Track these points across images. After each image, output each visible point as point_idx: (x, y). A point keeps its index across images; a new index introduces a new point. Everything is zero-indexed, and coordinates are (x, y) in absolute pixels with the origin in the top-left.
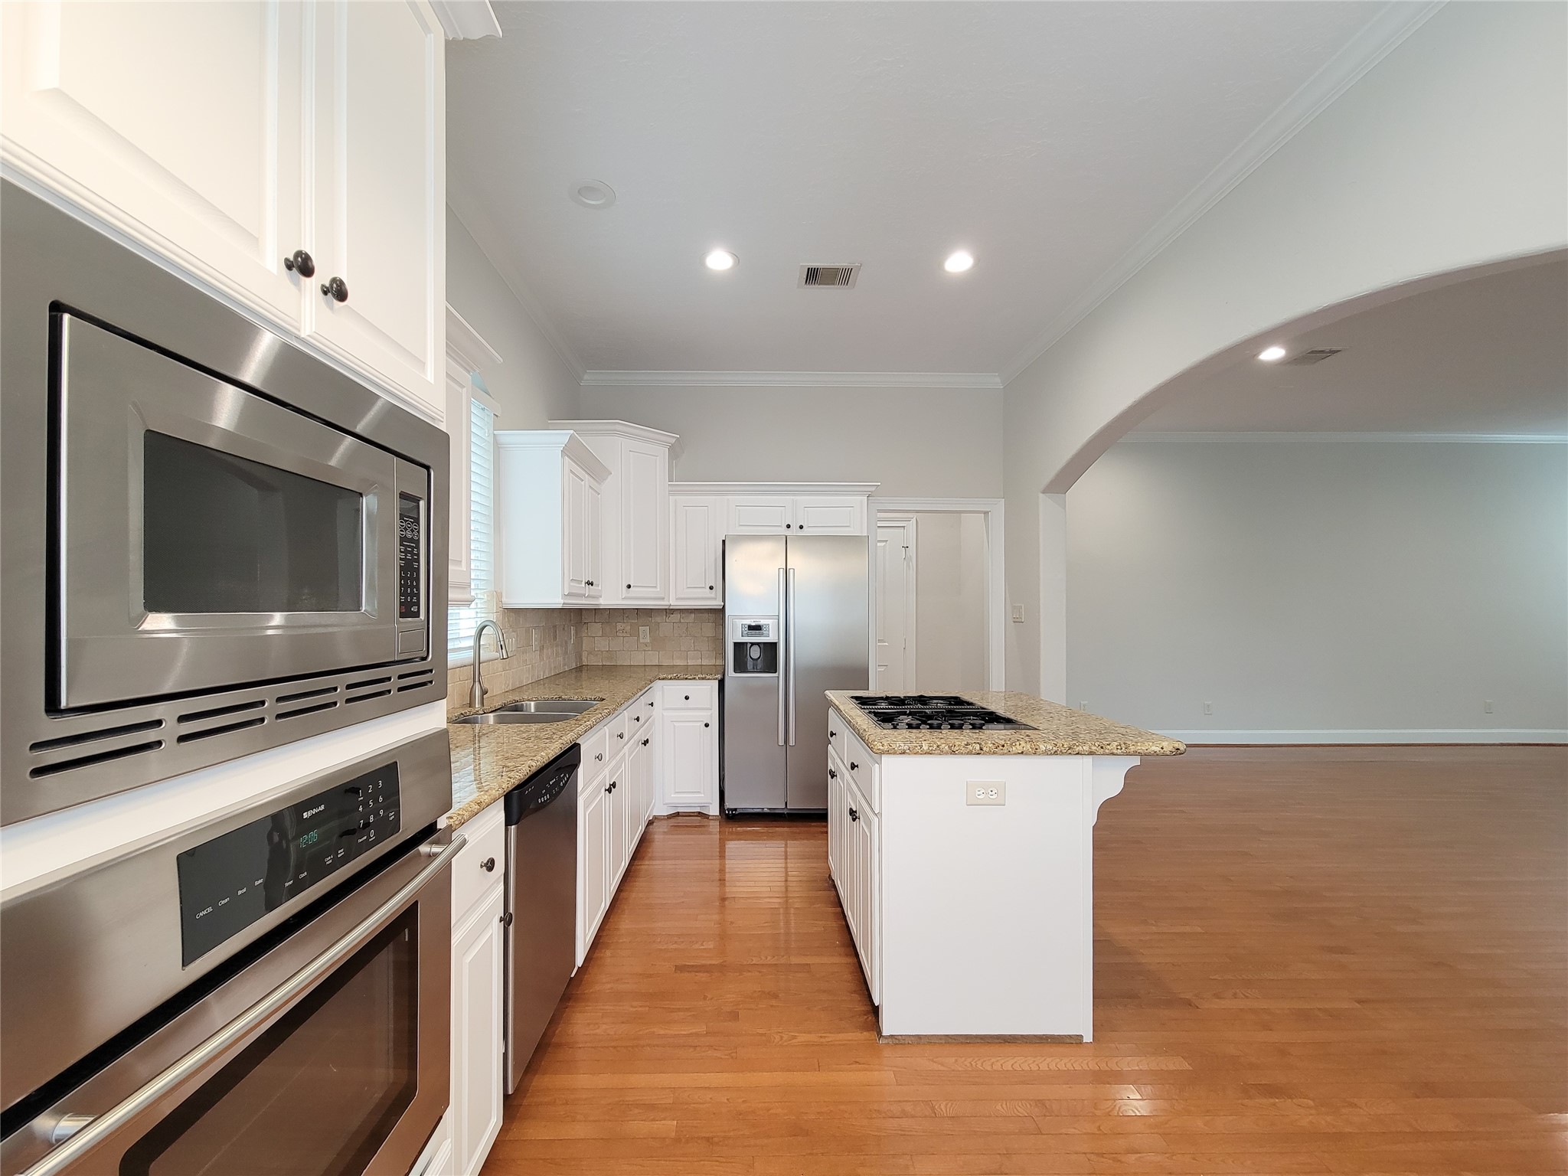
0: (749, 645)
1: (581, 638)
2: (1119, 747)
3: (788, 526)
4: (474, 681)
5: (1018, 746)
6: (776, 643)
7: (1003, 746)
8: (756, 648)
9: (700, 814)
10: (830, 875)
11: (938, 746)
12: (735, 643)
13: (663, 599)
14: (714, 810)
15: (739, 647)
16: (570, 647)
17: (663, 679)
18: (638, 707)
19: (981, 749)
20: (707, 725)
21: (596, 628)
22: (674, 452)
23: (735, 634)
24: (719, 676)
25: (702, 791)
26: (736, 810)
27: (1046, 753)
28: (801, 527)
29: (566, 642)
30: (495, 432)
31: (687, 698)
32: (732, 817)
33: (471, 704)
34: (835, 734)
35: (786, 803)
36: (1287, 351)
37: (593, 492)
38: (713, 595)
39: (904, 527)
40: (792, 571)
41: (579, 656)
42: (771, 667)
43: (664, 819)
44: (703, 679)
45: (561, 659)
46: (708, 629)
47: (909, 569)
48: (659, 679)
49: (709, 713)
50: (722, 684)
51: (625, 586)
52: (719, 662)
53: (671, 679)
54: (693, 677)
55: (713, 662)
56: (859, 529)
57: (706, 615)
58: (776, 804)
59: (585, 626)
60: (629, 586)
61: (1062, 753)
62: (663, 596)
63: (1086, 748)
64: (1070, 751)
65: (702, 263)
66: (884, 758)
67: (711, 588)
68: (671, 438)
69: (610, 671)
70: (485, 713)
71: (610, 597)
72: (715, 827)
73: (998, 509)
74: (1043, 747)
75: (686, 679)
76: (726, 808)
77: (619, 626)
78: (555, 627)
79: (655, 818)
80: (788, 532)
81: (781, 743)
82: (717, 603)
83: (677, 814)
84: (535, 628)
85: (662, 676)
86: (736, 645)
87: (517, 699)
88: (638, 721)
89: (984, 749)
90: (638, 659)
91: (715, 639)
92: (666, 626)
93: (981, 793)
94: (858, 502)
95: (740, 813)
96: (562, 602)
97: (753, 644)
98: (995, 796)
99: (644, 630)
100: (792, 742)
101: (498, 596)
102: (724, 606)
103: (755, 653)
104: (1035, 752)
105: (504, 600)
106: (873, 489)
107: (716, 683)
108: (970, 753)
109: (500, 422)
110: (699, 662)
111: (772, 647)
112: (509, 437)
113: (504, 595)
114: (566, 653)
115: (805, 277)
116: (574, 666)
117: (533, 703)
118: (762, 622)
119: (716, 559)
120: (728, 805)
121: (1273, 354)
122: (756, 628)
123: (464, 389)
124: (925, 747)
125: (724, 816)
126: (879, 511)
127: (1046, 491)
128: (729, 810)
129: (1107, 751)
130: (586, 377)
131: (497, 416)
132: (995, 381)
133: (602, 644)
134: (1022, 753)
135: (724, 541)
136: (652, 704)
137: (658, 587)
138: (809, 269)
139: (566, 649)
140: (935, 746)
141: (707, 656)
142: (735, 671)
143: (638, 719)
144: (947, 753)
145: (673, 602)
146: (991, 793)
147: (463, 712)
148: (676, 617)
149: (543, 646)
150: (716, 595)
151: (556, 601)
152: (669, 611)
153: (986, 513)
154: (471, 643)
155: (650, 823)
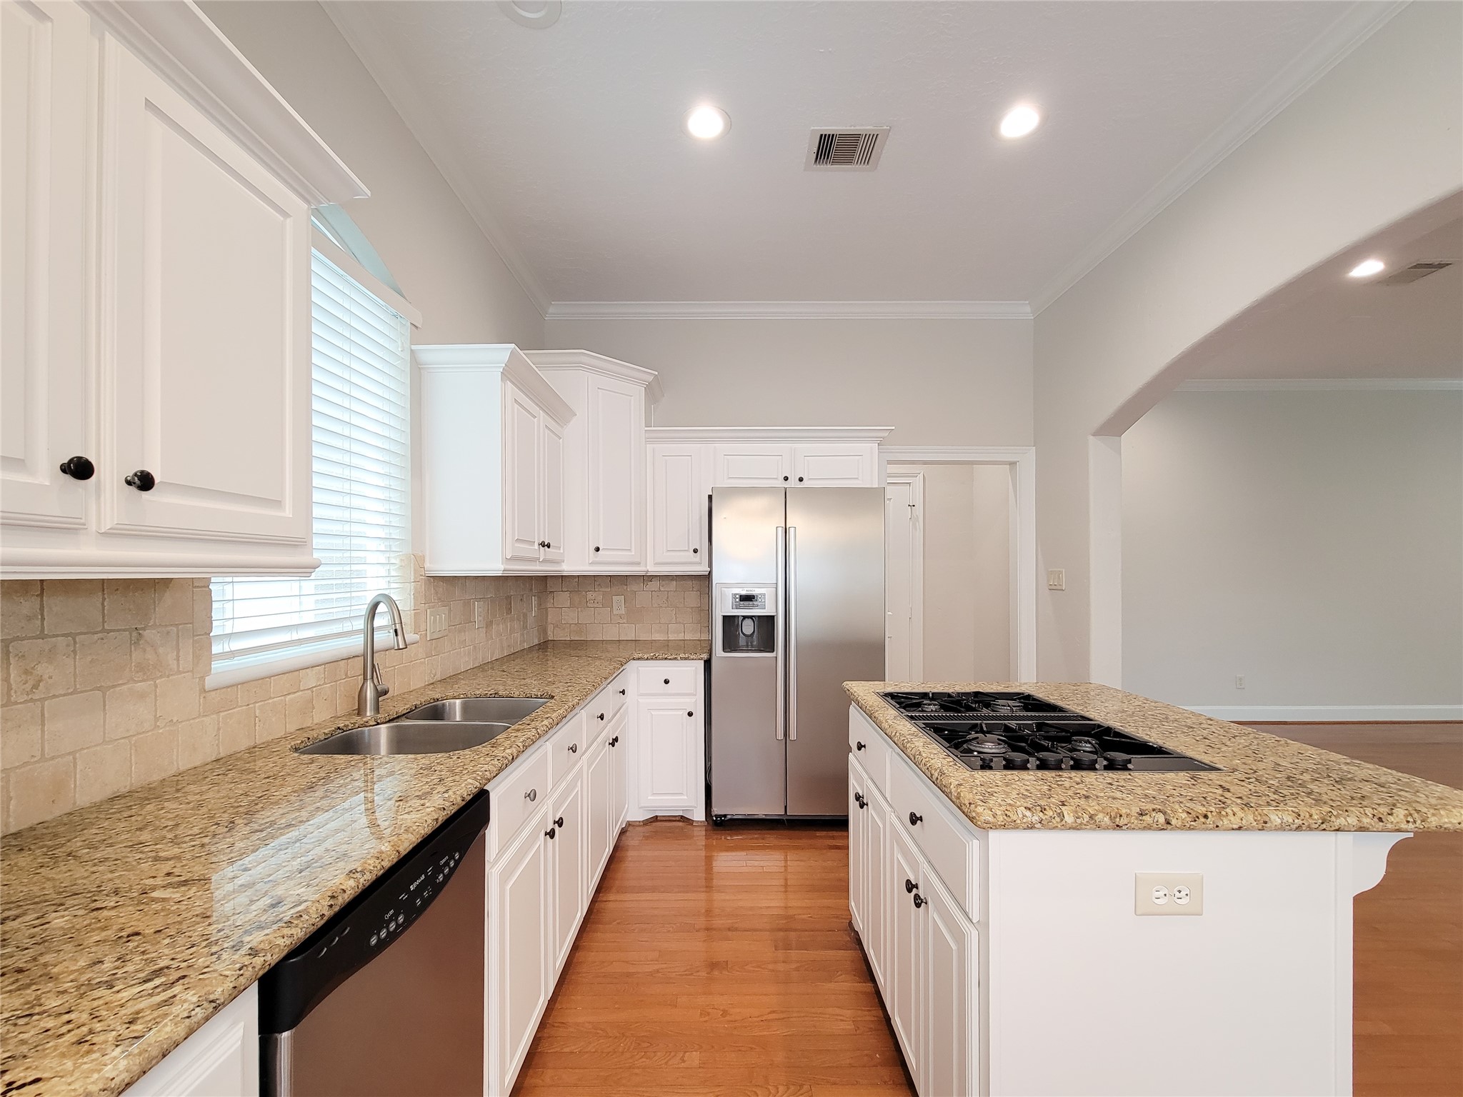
0: (741, 619)
1: (546, 609)
2: (1410, 819)
3: (786, 479)
4: (365, 679)
5: (1232, 818)
6: (774, 616)
7: (1206, 817)
8: (748, 623)
9: (683, 819)
10: (850, 924)
11: (1091, 817)
12: (724, 616)
13: (639, 564)
14: (699, 815)
15: (729, 621)
16: (531, 620)
17: (639, 659)
18: (605, 700)
19: (1168, 823)
20: (690, 714)
21: (563, 598)
22: (653, 393)
23: (724, 606)
24: (705, 656)
25: (685, 793)
26: (725, 816)
27: (1282, 828)
28: (801, 480)
29: (525, 616)
30: (414, 347)
31: (666, 682)
32: (720, 824)
33: (360, 711)
34: (864, 746)
35: (786, 807)
36: (1385, 264)
37: (551, 434)
38: (697, 559)
39: (910, 483)
40: (792, 530)
41: (545, 631)
42: (768, 645)
43: (640, 826)
44: (686, 659)
45: (517, 635)
46: (692, 599)
47: (916, 529)
48: (634, 659)
49: (692, 700)
50: (708, 664)
51: (592, 549)
52: (705, 637)
53: (647, 659)
54: (674, 656)
55: (697, 636)
56: (869, 480)
57: (690, 583)
58: (774, 810)
59: (550, 596)
60: (598, 549)
61: (1310, 828)
62: (638, 560)
63: (1352, 820)
64: (1324, 826)
65: (683, 130)
66: (993, 835)
67: (695, 551)
68: (648, 375)
69: (578, 647)
70: (378, 724)
71: (574, 562)
72: (700, 833)
73: (1028, 459)
74: (1275, 819)
75: (666, 659)
76: (713, 814)
77: (590, 595)
78: (509, 598)
79: (629, 824)
80: (786, 485)
81: (780, 736)
82: (702, 569)
83: (655, 819)
84: (479, 600)
85: (636, 656)
86: (725, 617)
87: (437, 696)
88: (602, 719)
89: (1174, 822)
90: (611, 633)
91: (700, 609)
92: (644, 596)
93: (1161, 894)
94: (869, 449)
95: (730, 819)
96: (502, 567)
97: (745, 617)
98: (1184, 901)
99: (618, 600)
100: (793, 736)
101: (418, 560)
102: (710, 573)
103: (748, 628)
104: (1264, 826)
105: (427, 565)
106: (886, 434)
107: (701, 664)
108: (1148, 828)
109: (418, 333)
110: (681, 637)
111: (769, 621)
112: (433, 354)
113: (427, 559)
114: (525, 627)
115: (816, 151)
116: (536, 642)
117: (458, 702)
118: (755, 591)
119: (701, 517)
120: (716, 810)
121: (1369, 268)
122: (748, 598)
123: (288, 220)
124: (1069, 819)
125: (711, 822)
126: (890, 462)
127: (1097, 433)
128: (716, 816)
129: (1389, 826)
130: (551, 310)
131: (416, 327)
132: (1024, 311)
133: (570, 616)
134: (1240, 828)
135: (710, 497)
136: (623, 692)
137: (633, 549)
138: (822, 135)
139: (525, 622)
140: (1086, 818)
141: (691, 629)
142: (724, 650)
143: (602, 717)
144: (1107, 828)
145: (652, 569)
146: (1178, 895)
147: (341, 725)
148: (654, 585)
149: (491, 622)
150: (701, 560)
151: (494, 566)
152: (647, 578)
153: (1013, 464)
154: (360, 624)
155: (623, 832)
